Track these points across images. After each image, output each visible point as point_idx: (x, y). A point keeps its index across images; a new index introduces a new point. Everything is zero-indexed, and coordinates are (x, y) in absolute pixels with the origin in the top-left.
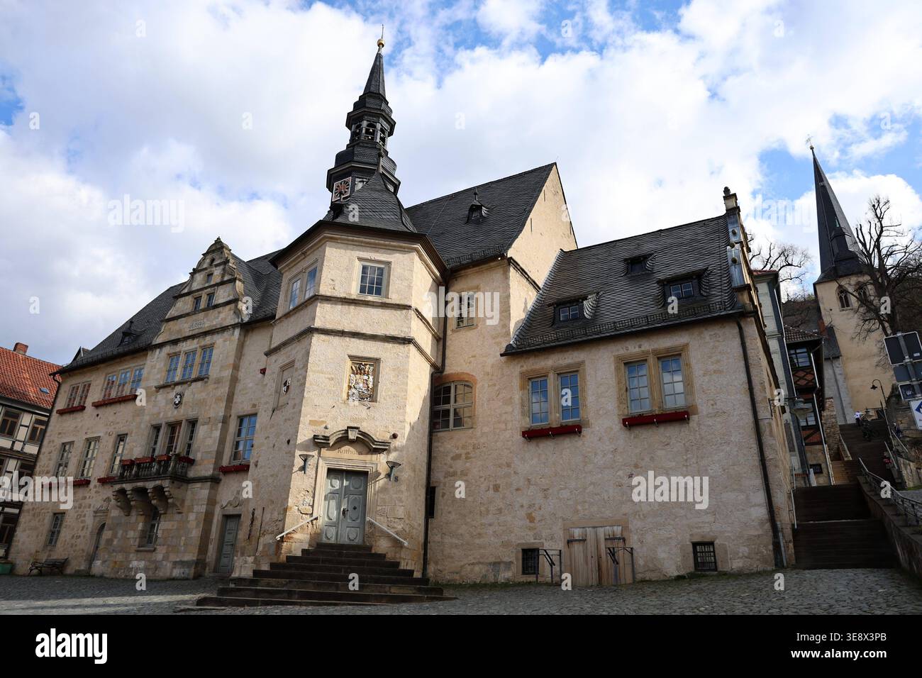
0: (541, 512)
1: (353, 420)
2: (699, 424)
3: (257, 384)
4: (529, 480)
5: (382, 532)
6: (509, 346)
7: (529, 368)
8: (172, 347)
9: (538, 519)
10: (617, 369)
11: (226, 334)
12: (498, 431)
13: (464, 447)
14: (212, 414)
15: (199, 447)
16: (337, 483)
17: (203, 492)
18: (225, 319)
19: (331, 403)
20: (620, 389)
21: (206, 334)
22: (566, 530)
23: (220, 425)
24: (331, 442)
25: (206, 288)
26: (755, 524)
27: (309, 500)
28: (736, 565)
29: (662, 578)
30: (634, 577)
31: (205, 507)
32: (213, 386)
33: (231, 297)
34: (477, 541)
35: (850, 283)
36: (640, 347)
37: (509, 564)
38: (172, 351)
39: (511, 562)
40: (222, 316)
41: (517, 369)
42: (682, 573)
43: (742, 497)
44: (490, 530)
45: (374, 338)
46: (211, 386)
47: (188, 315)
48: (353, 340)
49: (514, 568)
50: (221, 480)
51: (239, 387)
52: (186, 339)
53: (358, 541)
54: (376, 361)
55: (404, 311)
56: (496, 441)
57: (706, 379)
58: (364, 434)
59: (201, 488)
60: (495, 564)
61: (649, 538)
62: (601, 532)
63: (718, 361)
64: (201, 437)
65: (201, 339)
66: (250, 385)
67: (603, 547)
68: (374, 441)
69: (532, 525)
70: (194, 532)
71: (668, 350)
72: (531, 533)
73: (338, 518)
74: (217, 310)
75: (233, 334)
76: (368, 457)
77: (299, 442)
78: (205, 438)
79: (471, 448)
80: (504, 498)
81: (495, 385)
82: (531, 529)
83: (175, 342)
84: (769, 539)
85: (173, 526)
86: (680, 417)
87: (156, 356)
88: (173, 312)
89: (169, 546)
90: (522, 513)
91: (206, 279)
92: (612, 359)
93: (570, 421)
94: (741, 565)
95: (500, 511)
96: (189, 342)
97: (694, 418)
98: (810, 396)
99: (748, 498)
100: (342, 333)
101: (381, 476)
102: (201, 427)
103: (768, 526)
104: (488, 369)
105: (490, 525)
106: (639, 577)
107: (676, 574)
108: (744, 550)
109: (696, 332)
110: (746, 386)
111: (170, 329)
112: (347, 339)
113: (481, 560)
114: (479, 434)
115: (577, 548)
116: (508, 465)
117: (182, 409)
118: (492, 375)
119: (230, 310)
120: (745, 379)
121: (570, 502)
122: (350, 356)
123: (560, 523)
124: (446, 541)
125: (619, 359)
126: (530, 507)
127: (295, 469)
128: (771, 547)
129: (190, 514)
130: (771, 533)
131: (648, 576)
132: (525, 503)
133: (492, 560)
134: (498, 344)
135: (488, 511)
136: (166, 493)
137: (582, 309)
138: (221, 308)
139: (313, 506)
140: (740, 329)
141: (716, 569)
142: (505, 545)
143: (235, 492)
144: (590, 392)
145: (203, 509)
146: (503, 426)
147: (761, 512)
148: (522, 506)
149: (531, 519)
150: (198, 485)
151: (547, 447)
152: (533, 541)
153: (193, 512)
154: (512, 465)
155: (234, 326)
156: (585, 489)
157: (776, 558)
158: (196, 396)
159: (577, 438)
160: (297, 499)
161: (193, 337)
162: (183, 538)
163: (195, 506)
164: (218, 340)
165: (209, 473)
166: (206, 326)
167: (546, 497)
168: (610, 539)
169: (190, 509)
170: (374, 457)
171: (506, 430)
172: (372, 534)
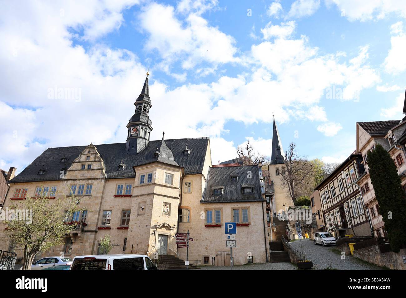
0: (209, 247)
1: (165, 220)
2: (251, 227)
3: (111, 200)
4: (206, 239)
5: (172, 251)
6: (201, 200)
7: (207, 207)
8: (73, 181)
9: (208, 249)
10: (231, 211)
11: (98, 181)
12: (197, 224)
13: (187, 228)
14: (94, 209)
15: (89, 220)
16: (160, 238)
17: (92, 236)
18: (97, 175)
19: (159, 215)
20: (232, 216)
21: (89, 179)
22: (216, 252)
23: (98, 213)
24: (160, 227)
25: (88, 162)
26: (262, 252)
27: (154, 243)
28: (257, 261)
29: (240, 264)
30: (233, 265)
31: (93, 241)
32: (94, 199)
33: (100, 168)
34: (191, 254)
35: (280, 166)
36: (238, 206)
37: (200, 261)
38: (72, 183)
39: (201, 260)
40: (96, 174)
41: (203, 207)
42: (245, 263)
43: (260, 246)
44: (195, 251)
45: (170, 197)
46: (93, 199)
47: (80, 170)
48: (164, 197)
49: (202, 262)
50: (97, 232)
51: (104, 200)
52: (80, 179)
53: (166, 254)
54: (170, 204)
55: (177, 189)
56: (197, 227)
57: (254, 216)
58: (168, 225)
59: (91, 234)
60: (196, 261)
61: (237, 255)
62: (225, 253)
63: (257, 212)
64: (89, 216)
65: (87, 181)
66: (109, 200)
67: (226, 257)
68: (171, 227)
69: (207, 250)
70: (88, 249)
71: (245, 207)
72: (207, 253)
73: (160, 248)
74: (93, 171)
75: (102, 181)
76: (169, 231)
77: (151, 226)
78: (91, 217)
79: (189, 228)
80: (199, 243)
81: (197, 211)
82: (207, 251)
83: (74, 180)
84: (265, 256)
85: (78, 247)
86: (247, 225)
87: (65, 184)
88: (72, 168)
89: (77, 253)
90: (204, 247)
91: (87, 158)
92: (230, 208)
93: (218, 223)
94: (258, 262)
95: (198, 246)
96: (81, 181)
97: (250, 226)
98: (268, 212)
99: (261, 246)
100: (162, 195)
101: (172, 236)
102: (89, 213)
103: (265, 253)
104: (195, 206)
105: (195, 250)
106: (234, 264)
107: (244, 264)
108: (259, 258)
109: (252, 203)
110: (263, 219)
111: (71, 174)
112: (163, 197)
113: (192, 260)
114: (192, 224)
115: (219, 257)
116: (200, 234)
117: (79, 206)
118: (196, 208)
119: (99, 172)
120: (263, 217)
121: (218, 245)
122: (163, 202)
123: (215, 250)
124: (181, 254)
125: (232, 208)
126: (206, 246)
127: (151, 234)
128: (265, 258)
129: (86, 243)
130: (265, 254)
131: (237, 264)
132: (205, 244)
133: (195, 259)
134: (198, 199)
135: (194, 246)
136: (79, 236)
137: (221, 192)
138: (95, 171)
139: (155, 244)
140: (263, 204)
141: (253, 262)
142: (199, 255)
143: (104, 236)
144: (224, 216)
145: (92, 241)
146: (199, 223)
147: (264, 249)
148: (204, 245)
149: (207, 249)
150: (89, 233)
151: (212, 230)
152: (207, 255)
153: (87, 242)
154: (202, 234)
155: (102, 179)
156: (222, 242)
157: (266, 260)
158: (86, 201)
159: (220, 228)
160: (151, 243)
161: (83, 179)
162: (84, 251)
163: (88, 241)
164: (95, 182)
165: (94, 229)
166: (89, 176)
167: (211, 243)
168: (228, 255)
169: (86, 241)
170: (170, 231)
171: (200, 224)
172: (170, 252)
